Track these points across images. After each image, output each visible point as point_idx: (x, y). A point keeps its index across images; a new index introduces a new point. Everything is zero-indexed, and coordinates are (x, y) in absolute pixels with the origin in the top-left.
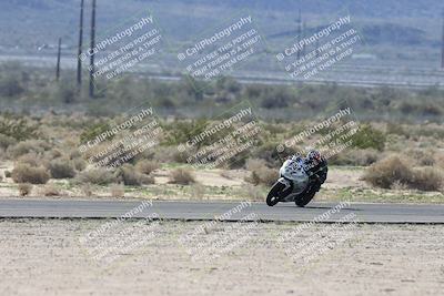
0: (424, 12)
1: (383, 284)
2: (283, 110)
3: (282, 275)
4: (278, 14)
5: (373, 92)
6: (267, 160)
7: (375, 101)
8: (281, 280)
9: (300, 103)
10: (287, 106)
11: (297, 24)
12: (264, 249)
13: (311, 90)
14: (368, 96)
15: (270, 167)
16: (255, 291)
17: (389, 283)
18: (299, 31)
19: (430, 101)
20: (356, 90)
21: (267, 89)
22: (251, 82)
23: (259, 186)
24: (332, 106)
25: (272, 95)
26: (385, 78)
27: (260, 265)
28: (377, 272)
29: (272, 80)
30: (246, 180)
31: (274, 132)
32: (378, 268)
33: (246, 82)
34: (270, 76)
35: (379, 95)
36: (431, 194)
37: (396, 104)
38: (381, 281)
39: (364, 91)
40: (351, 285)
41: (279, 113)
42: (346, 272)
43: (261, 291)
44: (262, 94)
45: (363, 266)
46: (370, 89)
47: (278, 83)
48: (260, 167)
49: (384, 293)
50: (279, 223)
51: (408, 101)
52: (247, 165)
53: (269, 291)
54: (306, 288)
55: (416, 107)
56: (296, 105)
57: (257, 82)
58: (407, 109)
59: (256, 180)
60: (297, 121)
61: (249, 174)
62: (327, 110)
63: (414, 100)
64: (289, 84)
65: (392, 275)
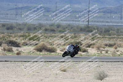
0: (51, 3)
1: (40, 78)
2: (12, 30)
3: (12, 76)
4: (10, 4)
5: (37, 25)
6: (8, 44)
7: (37, 28)
8: (12, 77)
9: (16, 28)
10: (13, 29)
11: (16, 6)
12: (7, 69)
13: (20, 25)
14: (35, 26)
15: (8, 46)
16: (4, 81)
17: (42, 78)
18: (16, 8)
19: (53, 28)
20: (32, 24)
21: (7, 24)
22: (3, 22)
23: (6, 51)
24: (26, 29)
25: (9, 26)
26: (40, 21)
27: (6, 73)
28: (38, 75)
29: (8, 22)
30: (2, 50)
31: (10, 36)
32: (39, 74)
36: (53, 53)
37: (44, 28)
38: (39, 77)
39: (34, 25)
40: (31, 79)
41: (10, 31)
42: (30, 75)
43: (6, 80)
44: (6, 26)
45: (34, 73)
46: (36, 24)
47: (11, 23)
48: (6, 46)
49: (40, 81)
50: (11, 61)
51: (47, 28)
52: (2, 45)
53: (9, 80)
54: (18, 80)
55: (49, 29)
56: (15, 29)
57: (5, 23)
58: (46, 30)
59: (5, 50)
60: (16, 33)
61: (2, 48)
62: (24, 30)
63: (48, 27)
64: (14, 23)
65: (42, 76)
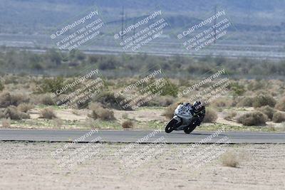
0: (202, 8)
1: (177, 182)
2: (112, 70)
3: (112, 177)
4: (109, 9)
5: (170, 59)
6: (102, 103)
7: (171, 66)
8: (112, 180)
9: (123, 66)
10: (115, 68)
11: (121, 16)
12: (101, 160)
13: (131, 58)
14: (167, 62)
15: (104, 108)
16: (94, 187)
17: (180, 181)
18: (123, 21)
19: (207, 65)
20: (159, 58)
21: (102, 58)
22: (92, 53)
23: (98, 120)
24: (144, 67)
25: (105, 61)
26: (179, 50)
27: (98, 170)
28: (173, 175)
29: (104, 51)
30: (89, 116)
31: (106, 85)
32: (174, 172)
33: (89, 53)
34: (103, 49)
35: (174, 61)
36: (207, 124)
37: (185, 67)
38: (176, 180)
39: (164, 59)
40: (156, 184)
41: (111, 73)
42: (153, 174)
43: (98, 187)
44: (99, 60)
45: (164, 171)
46: (168, 57)
47: (110, 54)
48: (98, 107)
49: (177, 188)
50: (110, 143)
51: (193, 65)
52: (89, 106)
53: (104, 187)
54: (127, 185)
55: (198, 69)
56: (121, 68)
57: (96, 53)
58: (192, 70)
59: (95, 116)
60: (122, 78)
61: (91, 112)
62: (140, 71)
63: (196, 64)
64: (116, 54)
65: (183, 176)
